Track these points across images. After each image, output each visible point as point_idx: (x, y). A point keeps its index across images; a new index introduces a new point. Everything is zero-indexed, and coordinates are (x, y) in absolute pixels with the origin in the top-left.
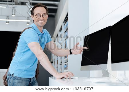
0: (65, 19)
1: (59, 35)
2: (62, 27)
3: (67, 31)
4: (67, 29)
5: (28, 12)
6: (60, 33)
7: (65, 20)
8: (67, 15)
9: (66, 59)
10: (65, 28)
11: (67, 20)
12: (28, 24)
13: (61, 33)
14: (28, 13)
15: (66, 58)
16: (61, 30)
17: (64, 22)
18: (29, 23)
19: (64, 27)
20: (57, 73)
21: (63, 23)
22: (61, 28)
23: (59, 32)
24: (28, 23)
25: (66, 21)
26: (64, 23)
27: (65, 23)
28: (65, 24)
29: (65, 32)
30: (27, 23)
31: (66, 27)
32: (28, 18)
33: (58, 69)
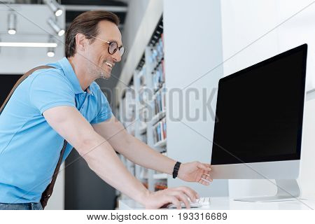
0: (155, 34)
1: (136, 81)
2: (144, 56)
3: (159, 68)
4: (160, 63)
5: (50, 21)
6: (138, 73)
7: (153, 38)
8: (161, 23)
9: (157, 144)
10: (153, 60)
11: (160, 36)
12: (51, 54)
13: (141, 73)
14: (49, 24)
15: (160, 142)
16: (142, 67)
17: (151, 42)
18: (53, 52)
19: (152, 56)
20: (148, 192)
21: (149, 45)
22: (142, 61)
23: (135, 73)
24: (51, 50)
25: (157, 41)
26: (151, 45)
27: (154, 45)
28: (152, 50)
29: (155, 69)
30: (49, 51)
31: (157, 57)
32: (51, 36)
33: (134, 171)
